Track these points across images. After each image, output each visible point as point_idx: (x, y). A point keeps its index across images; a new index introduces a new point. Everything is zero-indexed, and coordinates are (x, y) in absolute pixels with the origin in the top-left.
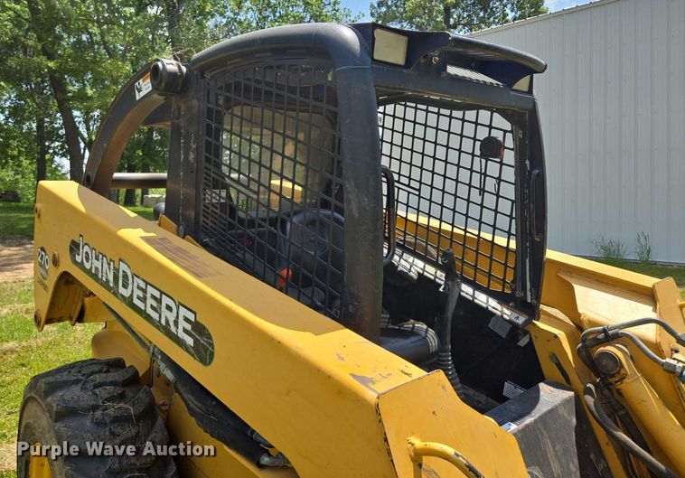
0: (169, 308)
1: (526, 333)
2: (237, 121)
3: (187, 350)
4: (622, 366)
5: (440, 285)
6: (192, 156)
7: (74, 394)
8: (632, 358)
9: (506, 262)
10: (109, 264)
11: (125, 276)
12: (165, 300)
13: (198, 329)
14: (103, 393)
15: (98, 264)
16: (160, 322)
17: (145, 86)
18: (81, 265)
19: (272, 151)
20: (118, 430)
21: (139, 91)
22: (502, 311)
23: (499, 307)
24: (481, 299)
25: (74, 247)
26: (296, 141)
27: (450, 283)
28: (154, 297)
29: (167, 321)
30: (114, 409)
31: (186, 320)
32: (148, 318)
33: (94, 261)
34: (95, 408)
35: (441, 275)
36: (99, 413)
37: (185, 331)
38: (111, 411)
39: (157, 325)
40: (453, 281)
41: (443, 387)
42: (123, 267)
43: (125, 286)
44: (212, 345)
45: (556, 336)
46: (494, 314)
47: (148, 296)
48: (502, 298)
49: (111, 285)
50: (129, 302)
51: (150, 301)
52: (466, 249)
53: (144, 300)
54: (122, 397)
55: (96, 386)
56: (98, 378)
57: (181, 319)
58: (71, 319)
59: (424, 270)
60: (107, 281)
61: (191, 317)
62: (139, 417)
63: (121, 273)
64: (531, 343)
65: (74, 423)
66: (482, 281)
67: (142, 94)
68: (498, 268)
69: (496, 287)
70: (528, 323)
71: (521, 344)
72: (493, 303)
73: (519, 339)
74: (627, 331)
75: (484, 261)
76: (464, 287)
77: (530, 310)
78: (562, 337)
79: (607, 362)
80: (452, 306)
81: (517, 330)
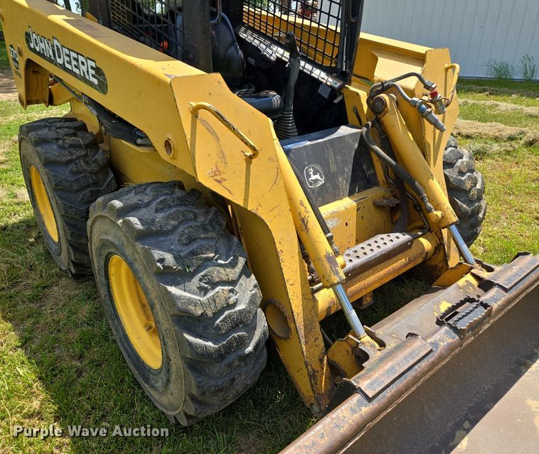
0: (83, 63)
1: (341, 94)
3: (96, 89)
4: (386, 106)
5: (287, 63)
7: (44, 132)
8: (397, 103)
9: (334, 43)
10: (48, 43)
11: (58, 49)
12: (81, 59)
13: (98, 71)
14: (62, 132)
15: (42, 45)
16: (80, 75)
18: (35, 51)
20: (74, 151)
22: (327, 81)
23: (326, 77)
24: (316, 73)
25: (28, 37)
27: (292, 60)
28: (74, 58)
29: (84, 73)
30: (69, 140)
31: (92, 68)
32: (75, 75)
33: (41, 44)
34: (58, 139)
35: (287, 54)
36: (60, 142)
37: (93, 76)
38: (68, 141)
39: (80, 78)
40: (295, 58)
41: (219, 82)
42: (56, 43)
43: (60, 57)
44: (105, 79)
45: (358, 94)
46: (321, 82)
47: (72, 59)
48: (329, 71)
49: (53, 58)
50: (63, 67)
51: (74, 63)
52: (319, 40)
53: (69, 63)
54: (75, 135)
55: (57, 128)
56: (58, 124)
57: (89, 68)
58: (45, 102)
59: (282, 55)
60: (50, 56)
61: (93, 64)
62: (87, 147)
63: (55, 48)
64: (343, 102)
65: (46, 147)
66: (319, 59)
68: (329, 47)
69: (327, 63)
70: (342, 87)
71: (336, 101)
72: (323, 75)
73: (335, 98)
74: (396, 83)
75: (321, 43)
76: (302, 63)
77: (345, 77)
78: (363, 95)
79: (378, 104)
80: (294, 78)
81: (334, 92)
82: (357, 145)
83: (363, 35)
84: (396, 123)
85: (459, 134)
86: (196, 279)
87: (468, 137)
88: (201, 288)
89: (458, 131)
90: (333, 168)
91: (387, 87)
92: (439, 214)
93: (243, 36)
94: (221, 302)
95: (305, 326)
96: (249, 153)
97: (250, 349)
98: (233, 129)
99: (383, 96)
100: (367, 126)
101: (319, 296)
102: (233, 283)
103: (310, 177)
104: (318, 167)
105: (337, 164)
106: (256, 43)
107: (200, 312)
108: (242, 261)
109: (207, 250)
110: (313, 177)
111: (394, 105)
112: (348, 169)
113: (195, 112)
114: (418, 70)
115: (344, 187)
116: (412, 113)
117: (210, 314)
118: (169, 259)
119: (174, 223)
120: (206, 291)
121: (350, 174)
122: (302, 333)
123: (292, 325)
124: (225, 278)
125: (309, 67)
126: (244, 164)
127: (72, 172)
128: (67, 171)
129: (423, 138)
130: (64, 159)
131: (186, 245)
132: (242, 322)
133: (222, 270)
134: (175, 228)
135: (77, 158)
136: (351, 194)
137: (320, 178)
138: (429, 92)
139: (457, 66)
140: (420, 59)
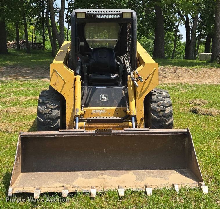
86: (44, 106)
88: (44, 108)
90: (113, 96)
94: (47, 112)
95: (69, 127)
97: (53, 126)
102: (52, 109)
103: (102, 97)
105: (115, 96)
107: (41, 112)
108: (57, 106)
109: (50, 101)
110: (103, 98)
113: (54, 71)
115: (116, 103)
117: (44, 113)
118: (41, 101)
119: (47, 95)
124: (50, 107)
131: (46, 99)
132: (51, 118)
133: (50, 106)
134: (46, 96)
137: (106, 98)
138: (137, 75)
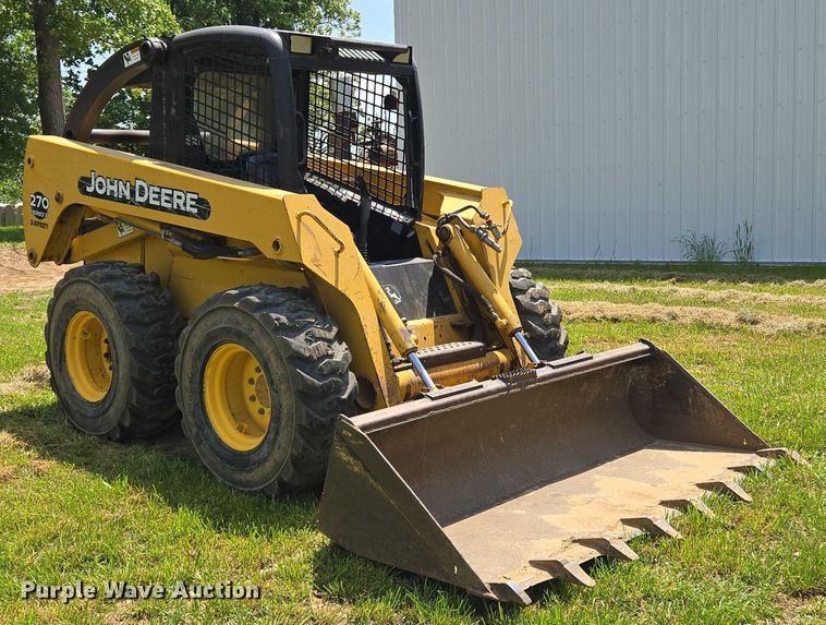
0: (179, 197)
1: (412, 229)
2: (202, 82)
3: (193, 217)
4: (451, 234)
5: (358, 204)
6: (173, 111)
8: (460, 231)
9: (402, 184)
10: (125, 185)
11: (142, 188)
12: (176, 193)
13: (200, 201)
15: (113, 188)
16: (173, 208)
17: (135, 57)
18: (95, 194)
19: (235, 105)
20: (143, 286)
21: (128, 60)
22: (399, 217)
23: (398, 215)
24: (388, 212)
25: (84, 183)
26: (250, 98)
27: (363, 201)
28: (167, 195)
29: (178, 206)
31: (192, 199)
32: (164, 209)
33: (109, 186)
35: (358, 197)
36: (128, 278)
37: (192, 206)
39: (172, 211)
40: (365, 198)
41: (314, 200)
42: (139, 183)
43: (141, 195)
44: (209, 207)
46: (394, 220)
47: (163, 195)
48: (399, 209)
49: (128, 198)
50: (146, 204)
52: (388, 182)
53: (159, 199)
57: (188, 200)
59: (353, 198)
60: (124, 197)
61: (195, 197)
63: (137, 187)
64: (415, 236)
66: (389, 201)
67: (131, 63)
68: (398, 188)
69: (397, 203)
70: (412, 223)
71: (409, 236)
72: (395, 213)
73: (408, 232)
74: (458, 215)
75: (390, 185)
76: (373, 204)
77: (415, 214)
78: (433, 229)
79: (444, 232)
80: (366, 216)
81: (407, 228)
82: (431, 273)
83: (427, 178)
84: (461, 247)
85: (604, 318)
86: (303, 335)
87: (615, 320)
88: (307, 340)
89: (602, 315)
90: (409, 289)
91: (451, 219)
92: (504, 321)
93: (310, 180)
94: (322, 352)
95: (388, 389)
96: (338, 248)
97: (345, 396)
98: (326, 229)
99: (449, 226)
100: (438, 253)
101: (400, 375)
102: (330, 342)
104: (394, 287)
105: (413, 287)
106: (324, 186)
107: (308, 355)
108: (335, 329)
109: (311, 316)
111: (459, 235)
112: (424, 293)
113: (299, 218)
114: (476, 204)
115: (421, 308)
116: (474, 238)
118: (284, 319)
120: (311, 342)
121: (426, 298)
122: (385, 393)
123: (377, 389)
124: (324, 337)
125: (380, 207)
126: (334, 257)
127: (143, 306)
128: (138, 305)
129: (486, 260)
130: (135, 293)
131: (293, 312)
132: (338, 371)
133: (321, 331)
135: (147, 293)
136: (429, 316)
137: (396, 297)
138: (485, 221)
139: (511, 202)
140: (477, 196)
